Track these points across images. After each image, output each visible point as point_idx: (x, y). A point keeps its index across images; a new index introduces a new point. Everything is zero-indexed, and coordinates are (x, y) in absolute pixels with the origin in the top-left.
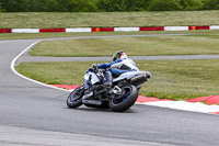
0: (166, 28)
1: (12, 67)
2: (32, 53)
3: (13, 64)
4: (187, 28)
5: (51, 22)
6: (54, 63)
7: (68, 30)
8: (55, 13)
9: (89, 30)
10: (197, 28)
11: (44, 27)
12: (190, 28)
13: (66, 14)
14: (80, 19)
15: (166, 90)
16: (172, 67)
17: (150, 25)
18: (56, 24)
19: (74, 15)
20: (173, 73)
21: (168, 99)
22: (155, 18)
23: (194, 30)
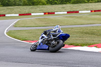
0: (80, 12)
1: (5, 33)
2: (15, 26)
3: (5, 31)
4: (90, 11)
5: (24, 11)
6: (25, 30)
7: (32, 14)
8: (26, 6)
9: (43, 14)
10: (95, 11)
11: (21, 13)
12: (92, 11)
13: (32, 6)
14: (38, 9)
15: (78, 42)
16: (82, 31)
17: (72, 10)
18: (27, 12)
19: (35, 7)
20: (82, 33)
21: (79, 46)
22: (74, 7)
23: (93, 12)
